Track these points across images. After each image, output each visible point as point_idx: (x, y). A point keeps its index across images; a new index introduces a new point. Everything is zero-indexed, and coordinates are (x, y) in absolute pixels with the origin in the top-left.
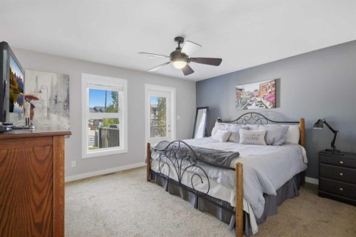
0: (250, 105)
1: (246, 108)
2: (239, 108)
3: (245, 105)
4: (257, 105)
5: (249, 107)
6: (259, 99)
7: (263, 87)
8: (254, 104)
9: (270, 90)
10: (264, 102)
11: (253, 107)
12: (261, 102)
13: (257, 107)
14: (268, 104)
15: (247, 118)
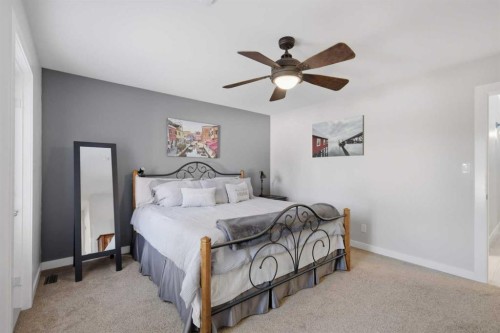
0: (190, 151)
1: (183, 155)
2: (173, 153)
3: (183, 150)
4: (198, 153)
5: (188, 154)
6: (201, 145)
7: (206, 131)
8: (195, 151)
9: (212, 137)
10: (207, 149)
11: (193, 155)
12: (203, 148)
13: (199, 156)
14: (210, 153)
15: (191, 170)
